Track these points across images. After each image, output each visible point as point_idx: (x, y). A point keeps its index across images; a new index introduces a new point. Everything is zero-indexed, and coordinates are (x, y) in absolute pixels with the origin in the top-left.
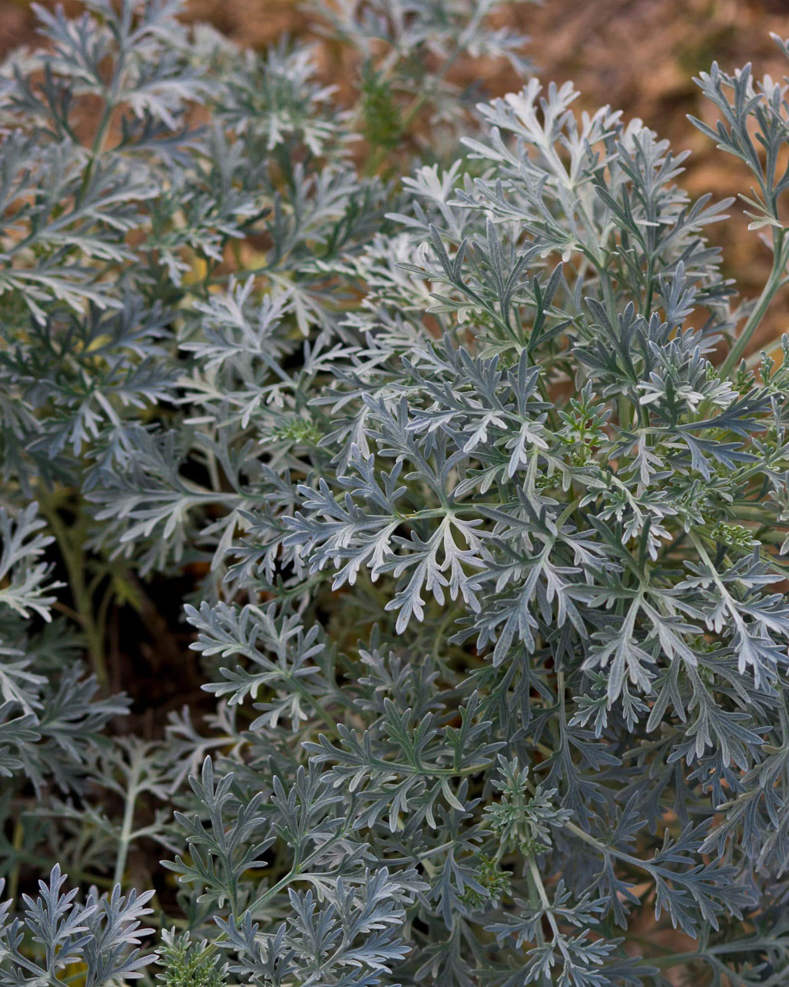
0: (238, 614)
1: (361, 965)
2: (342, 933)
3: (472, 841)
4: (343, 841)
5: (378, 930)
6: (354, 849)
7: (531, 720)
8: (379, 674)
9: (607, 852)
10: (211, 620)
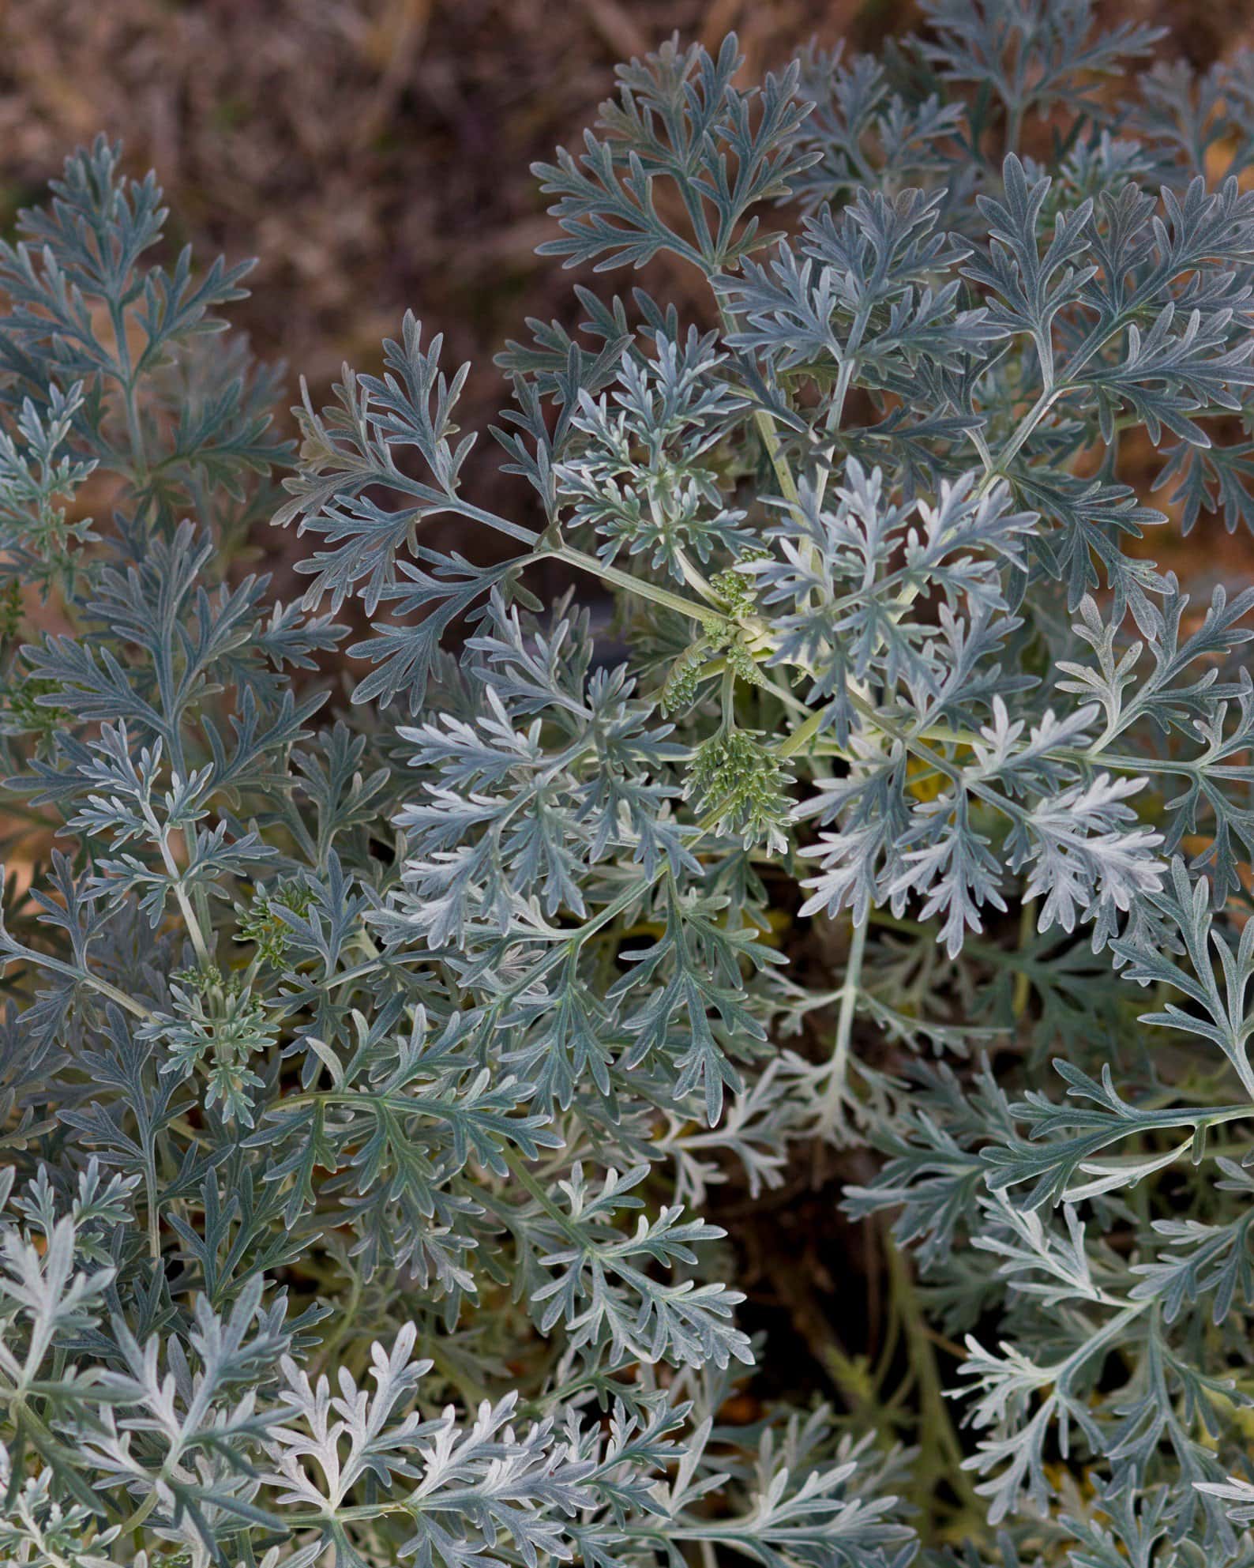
0: (669, 1350)
1: (472, 796)
2: (501, 845)
3: (295, 989)
4: (501, 990)
5: (446, 850)
6: (482, 978)
7: (202, 1181)
8: (444, 1254)
9: (80, 970)
10: (712, 1340)
